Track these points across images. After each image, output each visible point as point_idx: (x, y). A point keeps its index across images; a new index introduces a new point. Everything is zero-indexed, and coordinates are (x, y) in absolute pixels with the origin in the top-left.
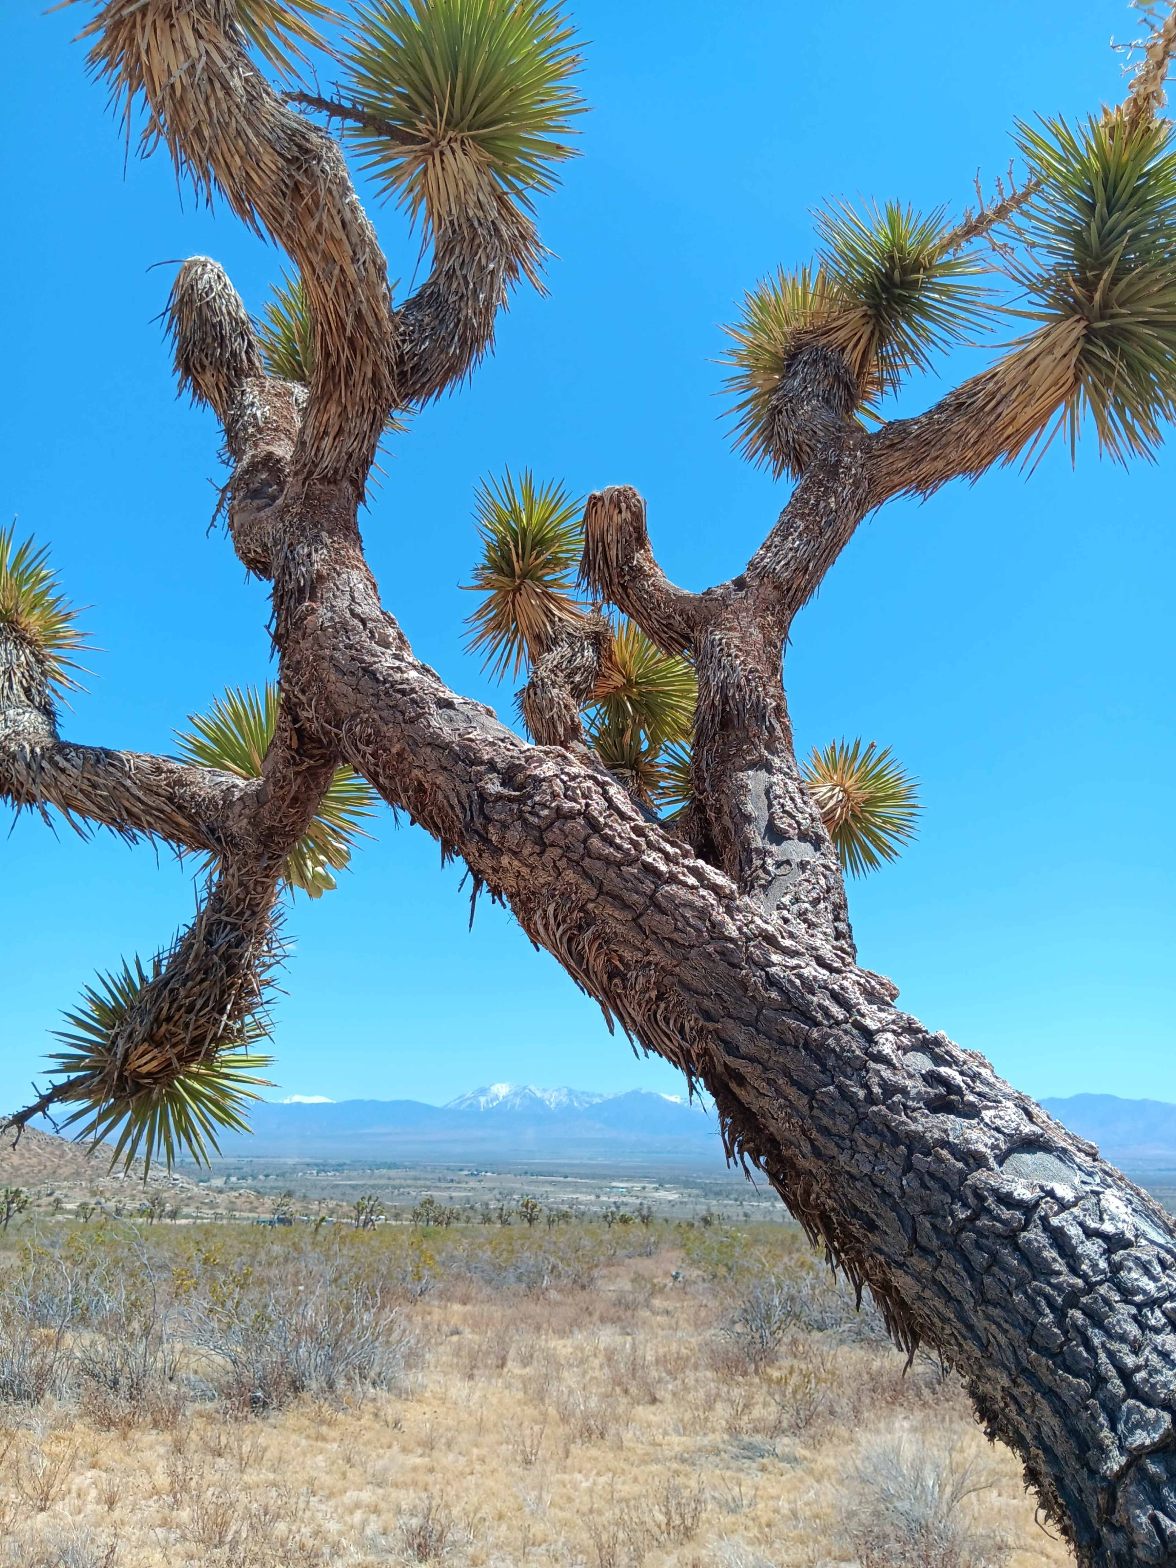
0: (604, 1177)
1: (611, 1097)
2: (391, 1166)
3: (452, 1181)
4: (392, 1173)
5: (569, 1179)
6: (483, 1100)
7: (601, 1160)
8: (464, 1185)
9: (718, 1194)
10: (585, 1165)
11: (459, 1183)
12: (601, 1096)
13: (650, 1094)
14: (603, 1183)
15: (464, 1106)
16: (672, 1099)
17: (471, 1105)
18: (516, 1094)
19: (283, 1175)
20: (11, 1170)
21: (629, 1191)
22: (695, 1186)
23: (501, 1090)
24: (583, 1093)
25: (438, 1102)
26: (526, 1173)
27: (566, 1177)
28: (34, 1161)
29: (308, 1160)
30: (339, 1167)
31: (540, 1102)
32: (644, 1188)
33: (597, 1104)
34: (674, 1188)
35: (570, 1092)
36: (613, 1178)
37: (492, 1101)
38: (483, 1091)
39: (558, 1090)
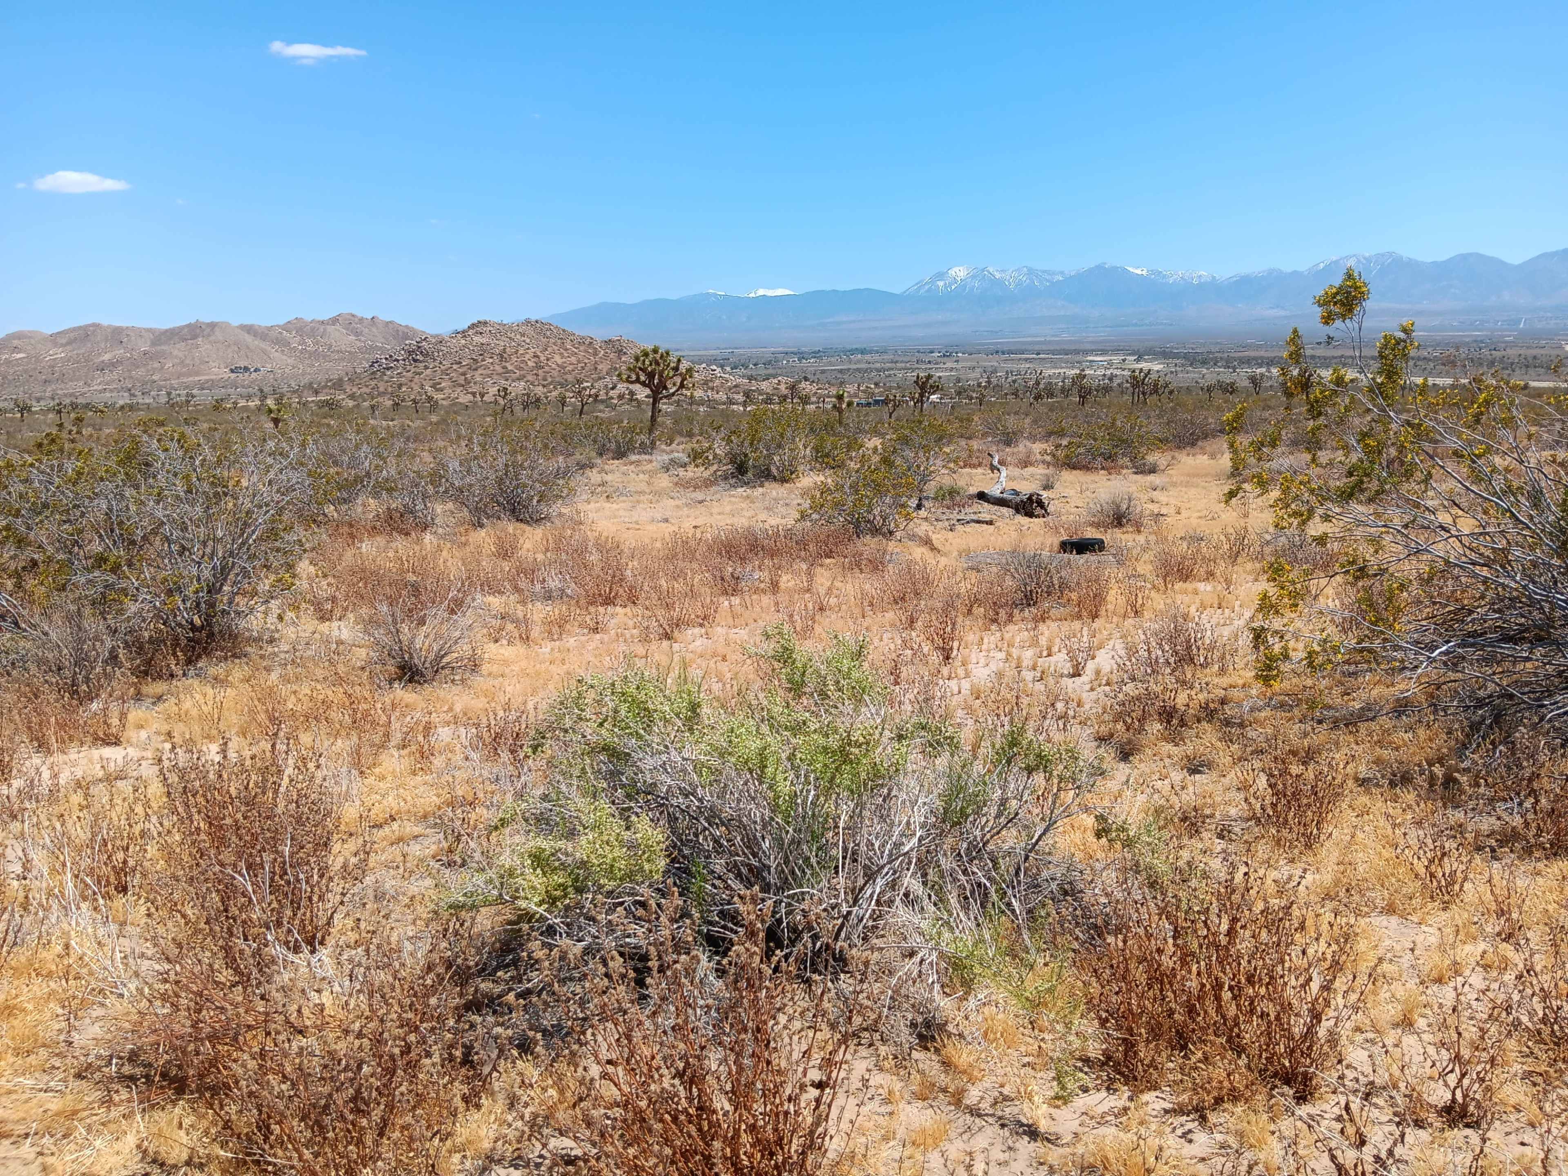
0: (1077, 352)
1: (1073, 274)
2: (863, 352)
3: (930, 362)
4: (868, 357)
5: (1041, 356)
6: (941, 284)
7: (1065, 336)
8: (941, 365)
9: (1204, 363)
10: (1050, 342)
11: (937, 363)
12: (1062, 273)
13: (1115, 269)
14: (1079, 358)
15: (922, 291)
16: (1139, 272)
17: (929, 290)
18: (974, 277)
19: (769, 363)
20: (558, 369)
21: (1110, 363)
22: (1176, 356)
23: (960, 272)
24: (1044, 272)
25: (897, 290)
26: (997, 352)
27: (1038, 354)
28: (573, 359)
29: (786, 349)
30: (816, 354)
31: (999, 283)
32: (1124, 360)
33: (1059, 281)
34: (1156, 359)
35: (1031, 271)
36: (1087, 352)
37: (950, 285)
38: (941, 275)
39: (1018, 270)
